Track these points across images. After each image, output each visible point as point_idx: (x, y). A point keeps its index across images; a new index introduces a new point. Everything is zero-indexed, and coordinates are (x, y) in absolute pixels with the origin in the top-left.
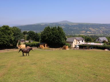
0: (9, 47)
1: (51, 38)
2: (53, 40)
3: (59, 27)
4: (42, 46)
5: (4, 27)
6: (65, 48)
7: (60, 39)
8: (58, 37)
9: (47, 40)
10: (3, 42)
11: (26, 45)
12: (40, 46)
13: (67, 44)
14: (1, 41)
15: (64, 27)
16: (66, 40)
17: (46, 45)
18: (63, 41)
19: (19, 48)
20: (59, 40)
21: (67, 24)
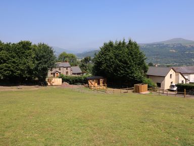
0: (30, 82)
1: (111, 66)
2: (115, 70)
3: (130, 41)
4: (93, 83)
5: (21, 43)
6: (137, 91)
7: (129, 68)
8: (126, 63)
9: (104, 69)
10: (12, 71)
11: (62, 79)
12: (89, 83)
13: (146, 79)
14: (8, 70)
15: (174, 51)
16: (146, 71)
17: (101, 81)
18: (138, 74)
19: (49, 84)
20: (126, 71)
21: (181, 44)
